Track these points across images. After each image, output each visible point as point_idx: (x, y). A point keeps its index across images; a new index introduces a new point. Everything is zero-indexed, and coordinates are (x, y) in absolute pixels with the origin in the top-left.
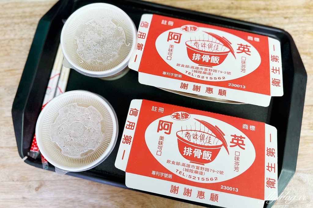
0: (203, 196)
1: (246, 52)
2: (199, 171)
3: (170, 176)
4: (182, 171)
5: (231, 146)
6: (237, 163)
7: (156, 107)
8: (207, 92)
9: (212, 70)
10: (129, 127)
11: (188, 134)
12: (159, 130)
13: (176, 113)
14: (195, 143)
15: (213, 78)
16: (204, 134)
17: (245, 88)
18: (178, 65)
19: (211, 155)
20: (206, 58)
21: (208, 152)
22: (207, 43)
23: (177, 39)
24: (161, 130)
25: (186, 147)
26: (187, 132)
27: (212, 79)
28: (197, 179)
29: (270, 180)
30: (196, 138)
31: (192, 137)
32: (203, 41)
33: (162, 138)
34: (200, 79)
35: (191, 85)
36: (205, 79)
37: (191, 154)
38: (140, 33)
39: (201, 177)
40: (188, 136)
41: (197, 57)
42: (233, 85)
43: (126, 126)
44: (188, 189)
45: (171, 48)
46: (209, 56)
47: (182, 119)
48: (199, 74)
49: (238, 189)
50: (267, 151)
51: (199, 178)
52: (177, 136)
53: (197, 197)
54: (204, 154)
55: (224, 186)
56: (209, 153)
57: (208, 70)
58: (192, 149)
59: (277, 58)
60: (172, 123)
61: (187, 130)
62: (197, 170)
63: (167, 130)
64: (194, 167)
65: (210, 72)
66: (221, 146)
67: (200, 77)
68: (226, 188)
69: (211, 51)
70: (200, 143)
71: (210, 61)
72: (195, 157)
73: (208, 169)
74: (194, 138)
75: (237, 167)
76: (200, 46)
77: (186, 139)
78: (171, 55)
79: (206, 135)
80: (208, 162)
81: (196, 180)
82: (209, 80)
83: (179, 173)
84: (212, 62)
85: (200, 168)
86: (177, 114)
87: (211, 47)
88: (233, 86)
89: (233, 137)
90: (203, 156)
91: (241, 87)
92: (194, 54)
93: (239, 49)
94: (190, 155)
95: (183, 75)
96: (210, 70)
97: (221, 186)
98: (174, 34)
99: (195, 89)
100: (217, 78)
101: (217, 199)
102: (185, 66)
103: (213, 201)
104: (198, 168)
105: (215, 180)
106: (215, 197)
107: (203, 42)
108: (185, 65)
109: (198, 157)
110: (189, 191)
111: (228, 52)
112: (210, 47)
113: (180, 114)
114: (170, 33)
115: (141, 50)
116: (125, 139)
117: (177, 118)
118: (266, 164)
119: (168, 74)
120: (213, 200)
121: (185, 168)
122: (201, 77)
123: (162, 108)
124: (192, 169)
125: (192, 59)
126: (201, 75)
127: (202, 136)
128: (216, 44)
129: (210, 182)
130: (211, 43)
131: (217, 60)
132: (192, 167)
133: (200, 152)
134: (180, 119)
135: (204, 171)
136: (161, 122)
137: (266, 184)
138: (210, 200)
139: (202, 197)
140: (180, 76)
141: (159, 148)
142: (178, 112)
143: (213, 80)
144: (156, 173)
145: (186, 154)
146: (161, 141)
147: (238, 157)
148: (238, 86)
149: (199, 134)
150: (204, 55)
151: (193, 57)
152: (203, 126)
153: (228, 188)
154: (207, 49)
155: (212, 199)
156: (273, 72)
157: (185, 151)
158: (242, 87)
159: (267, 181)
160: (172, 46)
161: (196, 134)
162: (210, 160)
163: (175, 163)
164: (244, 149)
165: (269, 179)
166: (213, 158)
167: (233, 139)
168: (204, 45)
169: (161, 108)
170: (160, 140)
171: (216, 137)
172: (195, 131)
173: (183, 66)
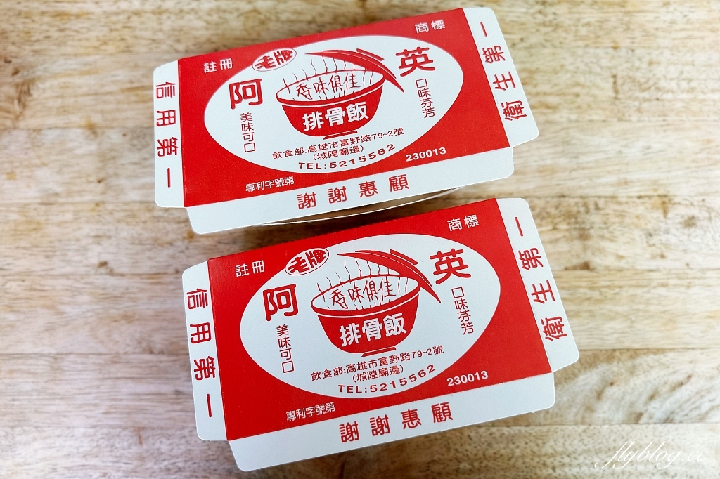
0: (417, 418)
1: (423, 65)
2: (389, 366)
3: (330, 407)
4: (351, 383)
5: (438, 282)
6: (465, 315)
7: (244, 266)
8: (364, 195)
9: (358, 139)
10: (199, 337)
11: (337, 294)
12: (269, 314)
13: (294, 259)
14: (360, 308)
15: (367, 157)
16: (373, 279)
17: (445, 152)
18: (276, 155)
19: (402, 319)
20: (335, 116)
21: (394, 316)
22: (326, 78)
23: (253, 96)
24: (275, 311)
25: (342, 327)
26: (335, 292)
27: (365, 159)
28: (390, 387)
29: (550, 322)
30: (358, 296)
31: (348, 299)
32: (316, 76)
33: (282, 330)
34: (338, 169)
35: (321, 191)
36: (350, 167)
37: (360, 336)
38: (162, 114)
39: (396, 378)
40: (340, 299)
41: (315, 120)
42: (417, 156)
43: (192, 339)
44: (379, 418)
45: (247, 122)
46: (340, 108)
47: (313, 267)
48: (332, 159)
49: (486, 372)
50: (521, 259)
51: (393, 383)
52: (316, 309)
53: (404, 428)
54: (386, 326)
55: (455, 378)
56: (396, 318)
57: (349, 142)
58: (358, 326)
59: (498, 51)
60: (294, 286)
61: (332, 288)
62: (384, 367)
63: (288, 305)
64: (375, 364)
65: (355, 145)
66: (417, 290)
67: (336, 166)
68: (460, 380)
69: (342, 95)
70: (370, 303)
71: (346, 118)
72: (369, 339)
73: (407, 354)
74: (353, 299)
75: (467, 322)
76: (313, 92)
77: (337, 308)
78: (251, 139)
79: (377, 281)
80: (401, 337)
81: (390, 391)
82: (359, 165)
83: (348, 392)
84: (353, 120)
85: (388, 360)
86: (298, 259)
87: (338, 85)
88: (418, 158)
89: (437, 260)
90: (387, 330)
91: (437, 154)
92: (306, 115)
93: (404, 65)
94: (357, 342)
95: (296, 176)
96: (352, 140)
97: (448, 380)
98: (241, 86)
99: (333, 199)
100: (376, 153)
101: (449, 412)
102: (293, 153)
103: (441, 421)
104: (383, 361)
105: (430, 372)
106: (443, 410)
107: (317, 80)
108: (292, 149)
109: (376, 338)
110: (383, 421)
111: (382, 81)
112: (336, 86)
113: (305, 257)
114: (231, 86)
115: (176, 154)
116: (200, 369)
117: (301, 270)
118: (530, 291)
119: (258, 186)
120: (441, 418)
121: (356, 373)
122: (338, 165)
123: (259, 262)
124: (371, 370)
125: (306, 130)
126: (337, 160)
127: (370, 285)
128: (346, 72)
129: (420, 381)
130: (334, 74)
131: (363, 110)
132: (371, 365)
133: (378, 325)
134: (308, 269)
135: (399, 363)
136: (269, 295)
137: (543, 335)
138: (435, 422)
139: (415, 422)
140: (290, 181)
141: (284, 355)
142: (299, 256)
143: (369, 162)
144: (296, 415)
145: (348, 342)
146: (283, 336)
147: (462, 300)
148: (429, 154)
149: (361, 284)
150: (328, 111)
151: (304, 124)
152: (362, 262)
153: (464, 378)
154: (330, 94)
155: (438, 419)
156: (499, 87)
157: (343, 337)
158: (439, 152)
159: (545, 328)
160: (246, 116)
161: (355, 288)
162: (405, 332)
163: (332, 373)
164: (468, 276)
165: (547, 320)
166: (409, 325)
167: (437, 265)
168: (320, 87)
169: (256, 262)
170: (279, 338)
171: (399, 276)
172: (350, 281)
173: (288, 153)
